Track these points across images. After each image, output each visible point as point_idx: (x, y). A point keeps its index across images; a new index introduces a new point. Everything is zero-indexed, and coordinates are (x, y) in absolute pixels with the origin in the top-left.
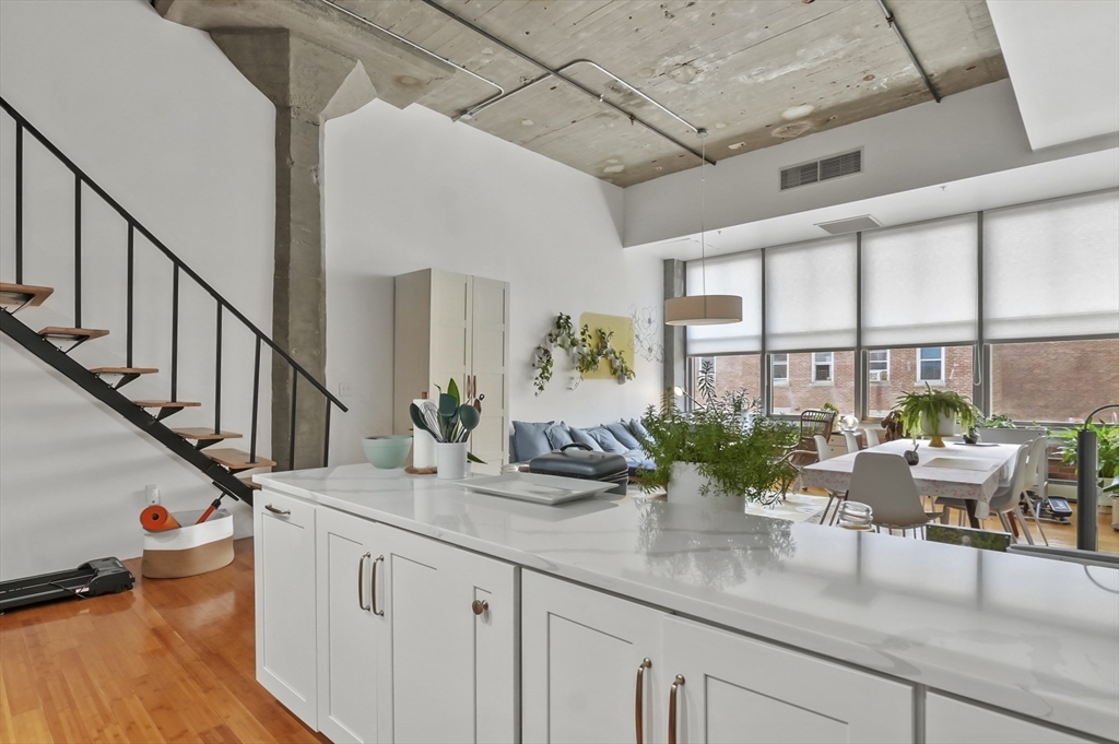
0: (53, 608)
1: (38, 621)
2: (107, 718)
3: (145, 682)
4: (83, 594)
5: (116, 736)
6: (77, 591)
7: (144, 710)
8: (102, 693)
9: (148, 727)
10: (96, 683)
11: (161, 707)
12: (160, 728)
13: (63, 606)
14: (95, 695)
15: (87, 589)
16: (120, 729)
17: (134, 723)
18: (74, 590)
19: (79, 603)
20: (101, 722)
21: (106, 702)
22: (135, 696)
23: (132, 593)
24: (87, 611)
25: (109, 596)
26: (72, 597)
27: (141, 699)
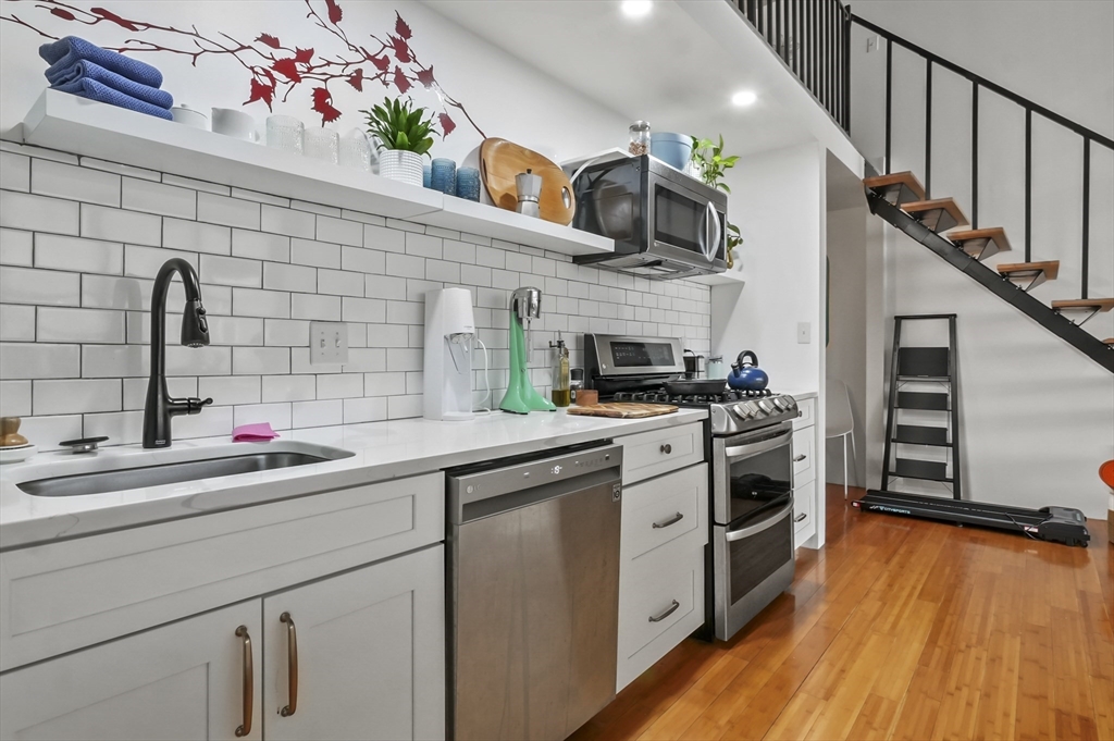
0: (1003, 536)
1: (984, 542)
2: (980, 641)
3: (1037, 633)
4: (1031, 533)
5: (978, 659)
6: (1026, 528)
7: (1018, 654)
8: (992, 619)
9: (1010, 670)
10: (993, 609)
11: (1036, 662)
12: (1020, 678)
13: (1012, 538)
14: (985, 618)
15: (1036, 530)
16: (984, 656)
17: (1001, 658)
18: (1023, 527)
19: (1026, 541)
20: (974, 641)
21: (989, 628)
22: (1019, 639)
23: (1087, 552)
24: (1036, 552)
25: (1059, 546)
26: (1020, 533)
27: (1022, 644)
